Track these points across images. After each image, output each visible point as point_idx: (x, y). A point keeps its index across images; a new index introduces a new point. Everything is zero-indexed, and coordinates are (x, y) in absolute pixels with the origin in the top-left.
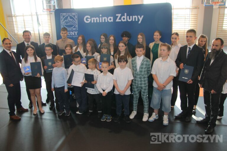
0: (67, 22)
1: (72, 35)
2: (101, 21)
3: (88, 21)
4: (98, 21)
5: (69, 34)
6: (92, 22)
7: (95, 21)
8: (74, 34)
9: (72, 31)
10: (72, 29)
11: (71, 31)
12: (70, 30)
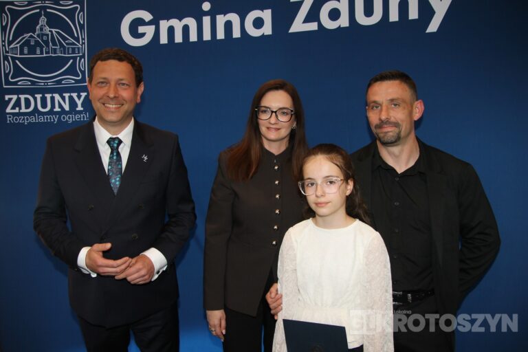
0: (32, 43)
1: (57, 109)
2: (207, 36)
3: (143, 35)
4: (193, 37)
5: (44, 106)
6: (164, 40)
7: (179, 38)
8: (67, 108)
9: (61, 92)
10: (59, 82)
11: (52, 91)
12: (50, 83)
